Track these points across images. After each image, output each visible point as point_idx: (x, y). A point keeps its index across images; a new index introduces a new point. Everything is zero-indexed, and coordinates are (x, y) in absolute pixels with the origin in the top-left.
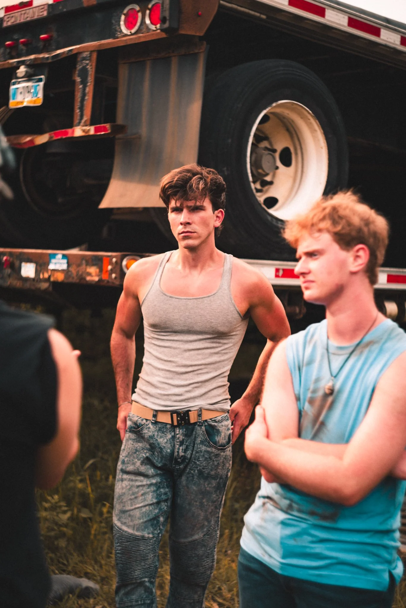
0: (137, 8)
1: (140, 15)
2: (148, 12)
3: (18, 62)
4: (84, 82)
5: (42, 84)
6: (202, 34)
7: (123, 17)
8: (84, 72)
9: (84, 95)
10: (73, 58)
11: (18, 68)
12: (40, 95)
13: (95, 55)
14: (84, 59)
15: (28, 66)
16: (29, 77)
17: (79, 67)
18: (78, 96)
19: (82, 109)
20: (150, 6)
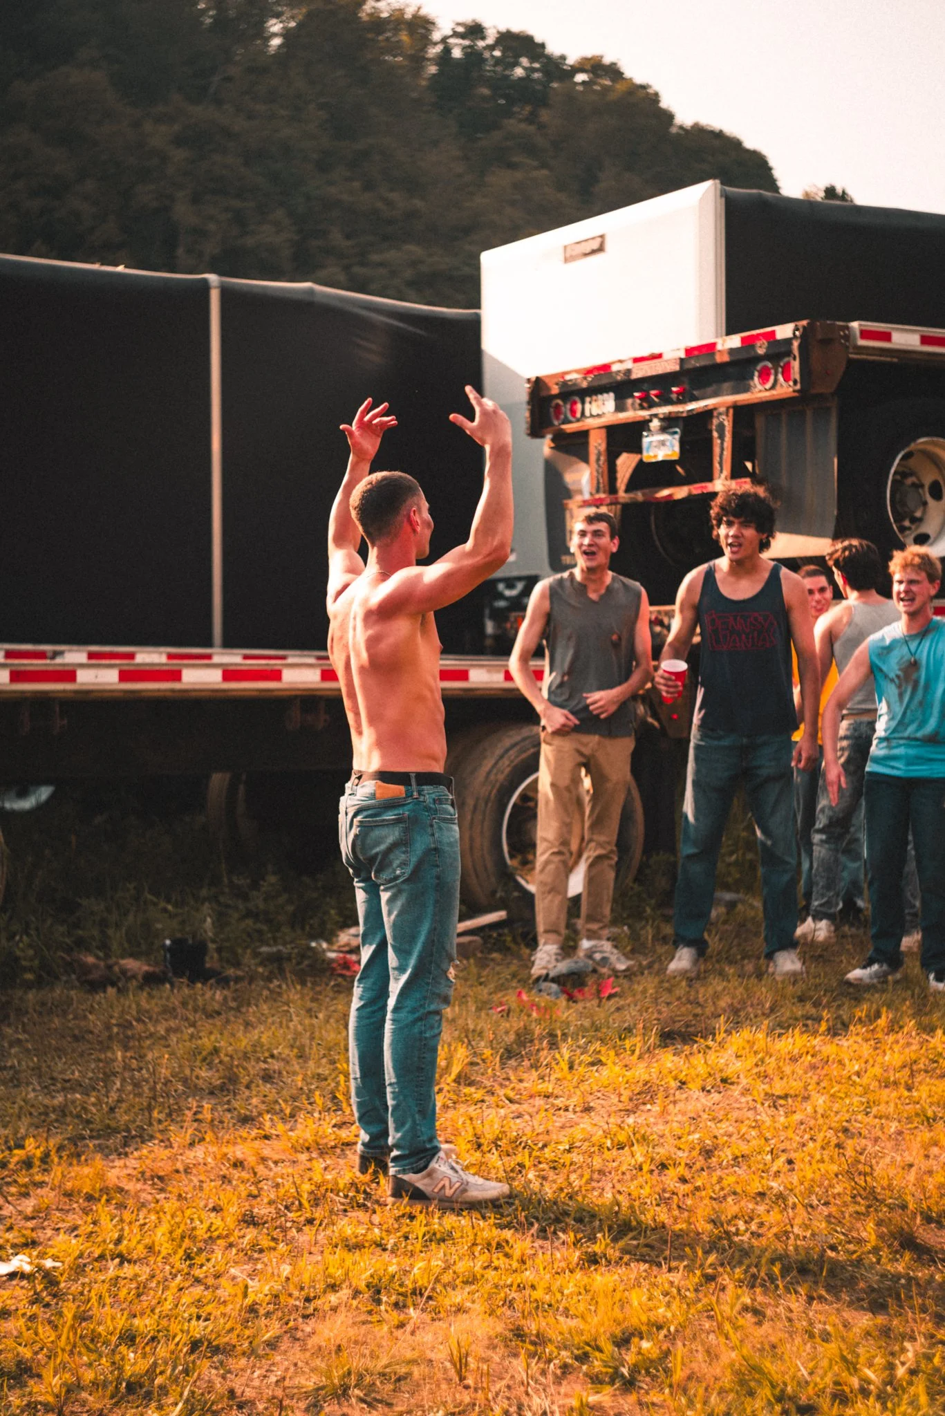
0: (770, 365)
1: (773, 371)
2: (780, 370)
3: (651, 415)
4: (722, 437)
5: (677, 437)
6: (832, 390)
7: (756, 374)
8: (721, 428)
9: (722, 449)
10: (708, 414)
11: (651, 421)
12: (677, 449)
13: (731, 411)
14: (720, 414)
15: (661, 420)
16: (663, 430)
17: (715, 422)
18: (717, 450)
19: (721, 464)
20: (782, 364)
